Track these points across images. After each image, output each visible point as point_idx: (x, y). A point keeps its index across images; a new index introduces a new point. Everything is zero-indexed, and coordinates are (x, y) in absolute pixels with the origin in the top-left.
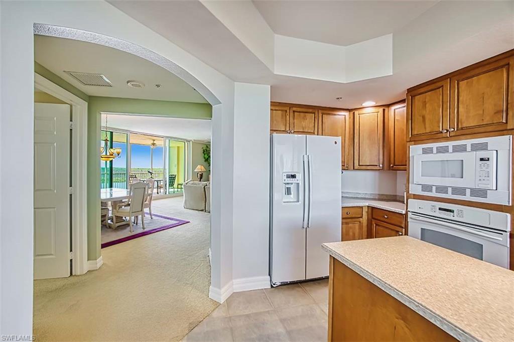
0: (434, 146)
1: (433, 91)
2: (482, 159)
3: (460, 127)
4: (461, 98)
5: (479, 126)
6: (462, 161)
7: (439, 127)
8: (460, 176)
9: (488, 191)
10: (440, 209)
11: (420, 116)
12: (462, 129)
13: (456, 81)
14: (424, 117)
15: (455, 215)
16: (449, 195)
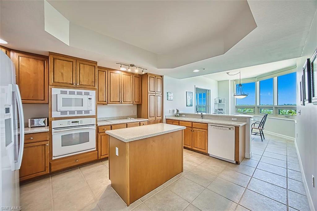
0: (68, 90)
1: (68, 62)
2: (89, 99)
3: (80, 84)
4: (81, 71)
5: (87, 85)
6: (83, 99)
7: (71, 81)
8: (82, 105)
9: (90, 111)
10: (72, 122)
11: (60, 72)
12: (81, 85)
13: (79, 63)
14: (62, 74)
15: (79, 123)
16: (76, 115)
